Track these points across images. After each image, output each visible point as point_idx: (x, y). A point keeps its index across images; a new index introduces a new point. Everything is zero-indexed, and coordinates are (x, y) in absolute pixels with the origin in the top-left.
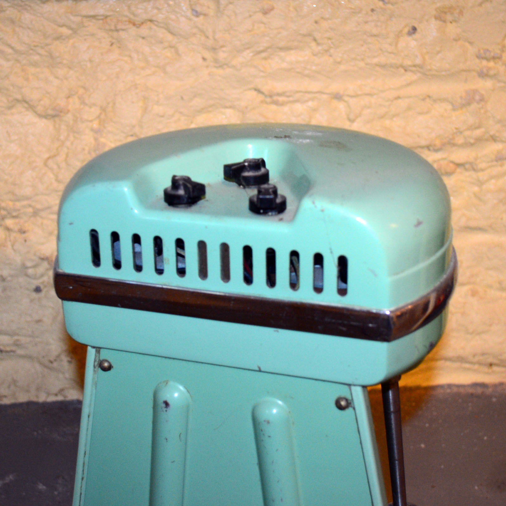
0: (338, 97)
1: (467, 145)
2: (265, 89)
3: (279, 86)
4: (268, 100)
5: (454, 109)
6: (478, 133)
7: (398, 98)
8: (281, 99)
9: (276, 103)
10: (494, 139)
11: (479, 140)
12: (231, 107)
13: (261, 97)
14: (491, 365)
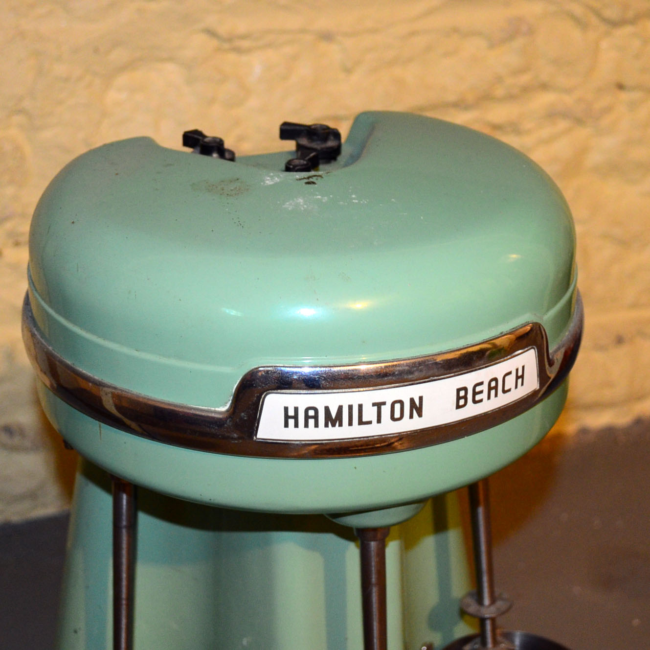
0: (327, 37)
1: (511, 97)
2: (223, 30)
3: (241, 26)
4: (226, 46)
5: (492, 46)
7: (413, 34)
8: (245, 44)
9: (238, 50)
10: (544, 87)
11: (526, 90)
12: (171, 59)
13: (214, 43)
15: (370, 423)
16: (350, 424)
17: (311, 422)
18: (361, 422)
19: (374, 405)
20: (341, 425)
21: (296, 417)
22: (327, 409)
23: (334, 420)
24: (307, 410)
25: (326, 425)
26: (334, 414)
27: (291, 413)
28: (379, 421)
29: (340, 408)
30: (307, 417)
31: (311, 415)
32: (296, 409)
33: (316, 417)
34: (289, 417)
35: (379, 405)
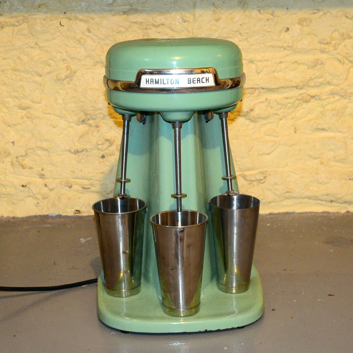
0: (251, 61)
1: (316, 86)
5: (309, 68)
6: (321, 80)
7: (281, 62)
10: (329, 83)
11: (322, 84)
14: (332, 201)
15: (165, 84)
16: (161, 84)
17: (152, 82)
18: (163, 84)
19: (166, 79)
20: (159, 84)
21: (148, 81)
22: (155, 80)
23: (157, 82)
24: (151, 79)
25: (155, 84)
26: (157, 81)
27: (147, 80)
28: (168, 84)
29: (158, 79)
30: (151, 81)
31: (152, 81)
32: (148, 79)
33: (153, 81)
34: (147, 81)
35: (168, 80)
